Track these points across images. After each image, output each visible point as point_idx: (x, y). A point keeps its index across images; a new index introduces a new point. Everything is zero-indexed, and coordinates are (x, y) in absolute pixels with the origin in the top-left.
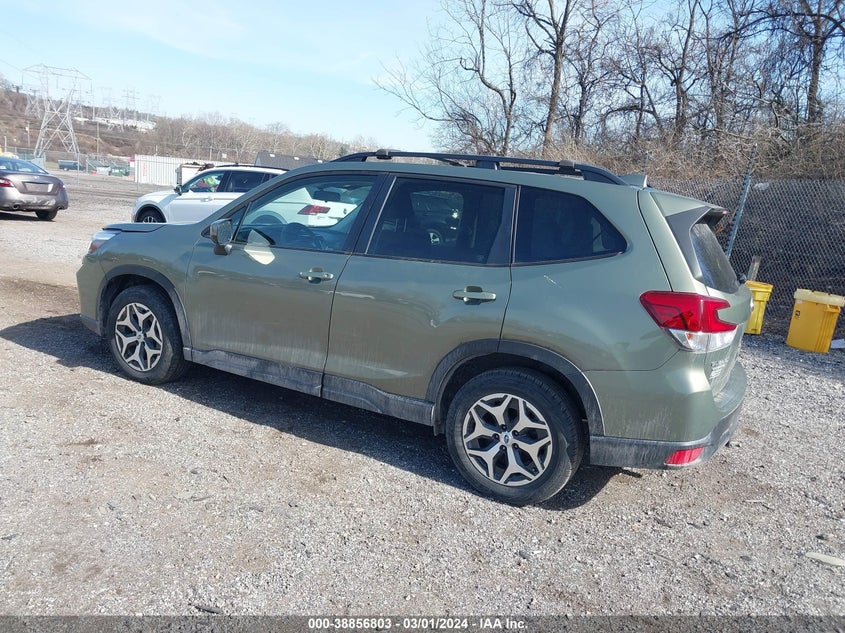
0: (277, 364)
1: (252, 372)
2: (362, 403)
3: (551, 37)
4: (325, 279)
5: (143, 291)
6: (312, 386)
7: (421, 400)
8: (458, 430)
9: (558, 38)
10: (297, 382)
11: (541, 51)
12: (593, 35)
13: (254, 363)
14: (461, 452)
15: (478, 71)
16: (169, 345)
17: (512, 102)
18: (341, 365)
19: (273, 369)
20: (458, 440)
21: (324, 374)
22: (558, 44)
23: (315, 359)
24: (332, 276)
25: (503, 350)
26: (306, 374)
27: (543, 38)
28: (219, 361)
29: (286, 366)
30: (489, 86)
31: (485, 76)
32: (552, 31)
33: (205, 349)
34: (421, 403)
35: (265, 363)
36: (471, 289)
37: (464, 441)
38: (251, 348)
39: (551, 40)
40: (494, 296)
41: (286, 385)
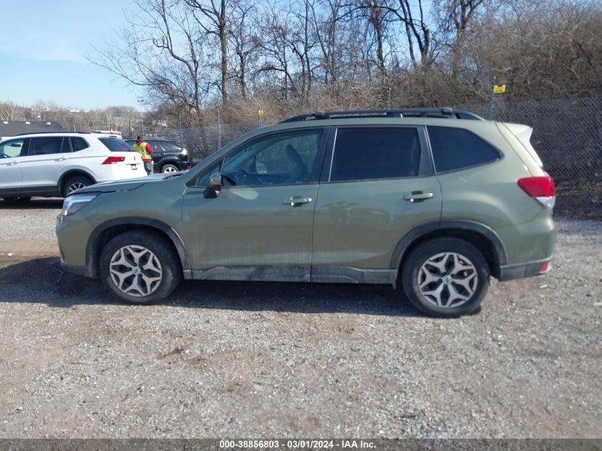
0: (271, 266)
1: (250, 276)
2: (343, 278)
3: (215, 22)
4: (306, 203)
5: (136, 235)
6: (303, 276)
7: (387, 269)
8: (414, 282)
9: (221, 23)
10: (290, 276)
11: (209, 32)
12: (240, 20)
13: (251, 270)
14: (418, 295)
15: (168, 48)
16: (169, 271)
17: (196, 69)
18: (325, 257)
19: (269, 271)
20: (416, 289)
21: (311, 266)
22: (221, 27)
23: (303, 258)
24: (310, 200)
25: (443, 226)
26: (297, 269)
27: (209, 23)
28: (220, 275)
29: (279, 267)
30: (178, 59)
31: (173, 51)
32: (215, 18)
33: (205, 267)
34: (387, 271)
35: (261, 268)
36: (414, 193)
37: (419, 286)
38: (248, 260)
39: (215, 24)
40: (431, 195)
41: (281, 279)
